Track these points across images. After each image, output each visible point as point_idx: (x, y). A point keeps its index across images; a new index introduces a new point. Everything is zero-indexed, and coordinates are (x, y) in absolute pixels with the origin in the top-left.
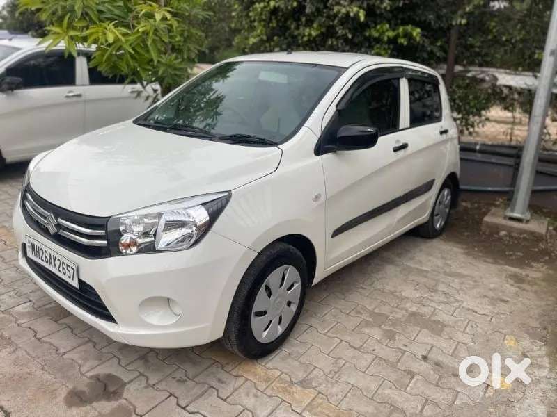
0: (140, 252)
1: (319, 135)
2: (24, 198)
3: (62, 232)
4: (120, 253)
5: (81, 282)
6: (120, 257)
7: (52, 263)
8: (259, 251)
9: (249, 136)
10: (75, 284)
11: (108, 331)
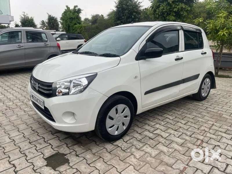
0: (63, 95)
1: (138, 52)
2: (31, 79)
3: (40, 90)
4: (56, 96)
5: (45, 107)
6: (57, 97)
7: (37, 101)
8: (109, 96)
9: (110, 54)
10: (43, 108)
11: (53, 125)
